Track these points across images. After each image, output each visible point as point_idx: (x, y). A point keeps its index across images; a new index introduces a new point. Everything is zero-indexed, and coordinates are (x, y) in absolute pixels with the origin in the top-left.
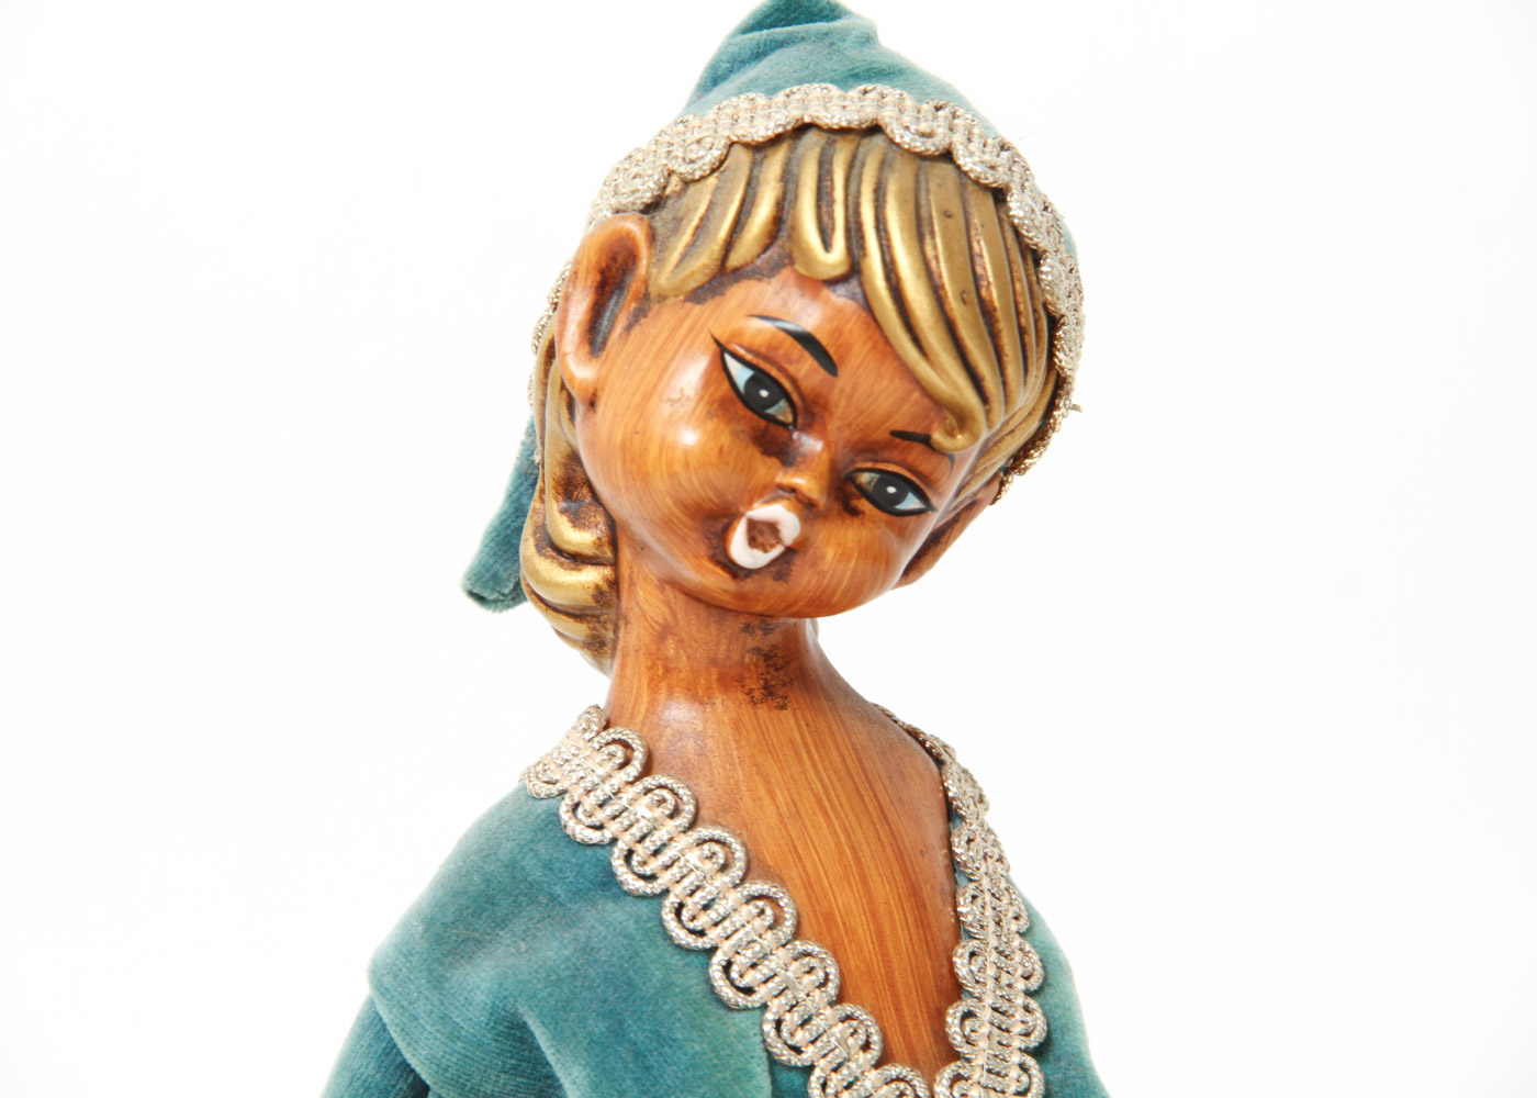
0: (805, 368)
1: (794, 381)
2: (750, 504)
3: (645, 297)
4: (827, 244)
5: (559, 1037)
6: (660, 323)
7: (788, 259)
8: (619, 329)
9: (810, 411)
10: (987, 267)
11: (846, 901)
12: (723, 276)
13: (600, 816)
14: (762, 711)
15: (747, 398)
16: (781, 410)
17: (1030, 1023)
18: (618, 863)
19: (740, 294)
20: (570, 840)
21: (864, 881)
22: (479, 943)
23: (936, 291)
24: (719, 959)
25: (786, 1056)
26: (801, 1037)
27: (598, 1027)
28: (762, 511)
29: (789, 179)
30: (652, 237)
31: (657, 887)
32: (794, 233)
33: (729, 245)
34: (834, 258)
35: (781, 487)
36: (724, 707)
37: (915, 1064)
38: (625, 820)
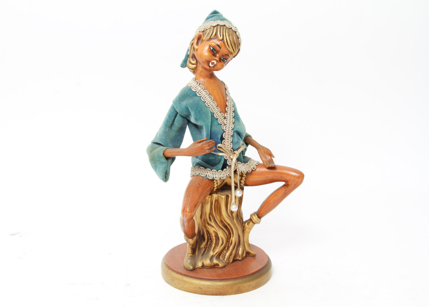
0: (218, 48)
1: (217, 49)
2: (212, 61)
3: (202, 40)
4: (221, 37)
5: (191, 109)
6: (204, 43)
7: (217, 38)
8: (200, 43)
9: (218, 52)
10: (235, 39)
11: (217, 98)
12: (210, 39)
13: (195, 89)
14: (210, 79)
15: (212, 51)
16: (215, 52)
17: (233, 109)
18: (197, 93)
19: (212, 41)
20: (192, 91)
21: (219, 96)
22: (184, 100)
23: (231, 41)
24: (206, 103)
25: (212, 112)
26: (213, 110)
27: (195, 108)
28: (213, 61)
29: (217, 30)
30: (203, 35)
31: (201, 96)
32: (217, 35)
33: (211, 36)
34: (221, 38)
35: (215, 59)
36: (207, 79)
37: (223, 113)
38: (198, 89)
